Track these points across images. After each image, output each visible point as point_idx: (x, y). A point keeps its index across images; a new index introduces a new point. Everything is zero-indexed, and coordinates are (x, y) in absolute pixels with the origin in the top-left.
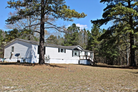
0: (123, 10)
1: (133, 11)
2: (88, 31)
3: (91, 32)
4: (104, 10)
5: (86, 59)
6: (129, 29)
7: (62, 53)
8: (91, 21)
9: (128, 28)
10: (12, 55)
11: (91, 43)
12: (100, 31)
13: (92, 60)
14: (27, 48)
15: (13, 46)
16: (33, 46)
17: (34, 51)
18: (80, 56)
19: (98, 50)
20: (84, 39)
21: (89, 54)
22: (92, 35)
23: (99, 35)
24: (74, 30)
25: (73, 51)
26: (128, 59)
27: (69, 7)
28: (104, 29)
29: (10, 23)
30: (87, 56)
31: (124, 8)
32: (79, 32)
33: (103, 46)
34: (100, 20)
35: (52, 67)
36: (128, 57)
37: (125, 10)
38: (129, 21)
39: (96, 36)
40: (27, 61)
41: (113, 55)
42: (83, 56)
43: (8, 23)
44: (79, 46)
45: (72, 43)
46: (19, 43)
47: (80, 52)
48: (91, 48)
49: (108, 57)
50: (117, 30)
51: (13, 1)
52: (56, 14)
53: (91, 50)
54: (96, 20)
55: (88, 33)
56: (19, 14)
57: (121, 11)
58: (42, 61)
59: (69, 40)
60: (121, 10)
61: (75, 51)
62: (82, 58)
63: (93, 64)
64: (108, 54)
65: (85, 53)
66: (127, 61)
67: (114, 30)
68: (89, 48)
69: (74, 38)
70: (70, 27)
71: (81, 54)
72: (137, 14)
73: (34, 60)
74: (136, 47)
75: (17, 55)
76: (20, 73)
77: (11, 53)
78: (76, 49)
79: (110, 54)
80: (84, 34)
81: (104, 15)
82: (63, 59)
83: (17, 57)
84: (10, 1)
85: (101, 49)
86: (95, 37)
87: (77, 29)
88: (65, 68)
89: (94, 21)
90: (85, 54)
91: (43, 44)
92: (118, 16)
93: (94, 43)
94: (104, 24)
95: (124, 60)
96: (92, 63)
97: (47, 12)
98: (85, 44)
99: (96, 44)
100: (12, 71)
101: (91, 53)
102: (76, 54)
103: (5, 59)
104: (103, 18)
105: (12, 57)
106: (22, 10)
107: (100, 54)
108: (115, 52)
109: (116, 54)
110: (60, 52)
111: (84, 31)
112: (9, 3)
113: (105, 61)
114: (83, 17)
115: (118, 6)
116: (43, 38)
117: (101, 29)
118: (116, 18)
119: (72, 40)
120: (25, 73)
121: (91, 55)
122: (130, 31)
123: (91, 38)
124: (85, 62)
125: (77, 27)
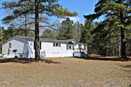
0: (113, 6)
1: (123, 6)
2: (81, 24)
3: (84, 25)
4: (96, 5)
5: (80, 52)
6: (120, 24)
7: (57, 47)
8: (84, 16)
9: (118, 23)
10: (9, 51)
11: (85, 36)
12: (93, 24)
13: (86, 53)
14: (24, 44)
15: (10, 42)
16: (29, 42)
17: (31, 47)
18: (74, 49)
19: (91, 43)
20: (78, 32)
21: (83, 47)
22: (85, 28)
23: (91, 27)
24: (68, 23)
25: (67, 45)
26: (119, 50)
27: (61, 6)
28: (96, 22)
29: (6, 22)
30: (80, 49)
31: (114, 4)
32: (73, 25)
33: (95, 39)
34: (92, 15)
35: (48, 63)
36: (120, 49)
37: (116, 6)
38: (119, 15)
39: (89, 28)
40: (24, 57)
41: (106, 46)
42: (77, 49)
43: (4, 22)
44: (73, 40)
45: (66, 37)
46: (15, 40)
47: (74, 45)
48: (85, 40)
49: (101, 49)
50: (108, 24)
51: (8, 2)
52: (50, 12)
53: (85, 43)
54: (88, 15)
55: (82, 26)
56: (14, 13)
57: (112, 7)
58: (38, 58)
59: (63, 34)
60: (111, 5)
61: (70, 45)
62: (76, 51)
63: (87, 56)
64: (101, 46)
65: (79, 45)
66: (119, 52)
67: (105, 24)
68: (82, 41)
69: (68, 32)
70: (64, 21)
71: (75, 47)
72: (127, 9)
73: (31, 55)
74: (126, 40)
75: (15, 51)
76: (17, 74)
77: (9, 49)
78: (71, 43)
79: (103, 46)
80: (78, 27)
81: (96, 10)
82: (58, 53)
83: (15, 53)
84: (5, 2)
85: (94, 41)
86: (88, 30)
87: (70, 22)
88: (59, 64)
89: (86, 16)
90: (79, 47)
91: (38, 41)
92: (109, 11)
93: (87, 36)
94: (96, 18)
95: (116, 51)
96: (85, 55)
97: (41, 11)
98: (79, 37)
99: (89, 37)
100: (9, 71)
101: (84, 46)
102: (70, 47)
103: (3, 54)
104: (95, 13)
105: (10, 53)
106: (16, 9)
107: (93, 46)
108: (108, 44)
109: (109, 46)
110: (55, 47)
111: (77, 24)
112: (3, 5)
113: (98, 52)
114: (75, 15)
115: (109, 2)
116: (38, 36)
117: (94, 22)
118: (108, 12)
119: (66, 33)
120: (21, 72)
121: (85, 47)
122: (121, 25)
123: (84, 31)
124: (79, 55)
125: (71, 21)
